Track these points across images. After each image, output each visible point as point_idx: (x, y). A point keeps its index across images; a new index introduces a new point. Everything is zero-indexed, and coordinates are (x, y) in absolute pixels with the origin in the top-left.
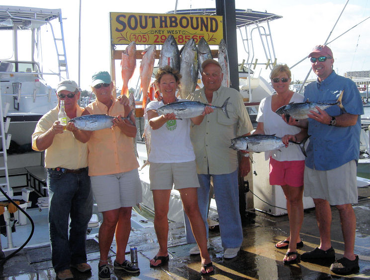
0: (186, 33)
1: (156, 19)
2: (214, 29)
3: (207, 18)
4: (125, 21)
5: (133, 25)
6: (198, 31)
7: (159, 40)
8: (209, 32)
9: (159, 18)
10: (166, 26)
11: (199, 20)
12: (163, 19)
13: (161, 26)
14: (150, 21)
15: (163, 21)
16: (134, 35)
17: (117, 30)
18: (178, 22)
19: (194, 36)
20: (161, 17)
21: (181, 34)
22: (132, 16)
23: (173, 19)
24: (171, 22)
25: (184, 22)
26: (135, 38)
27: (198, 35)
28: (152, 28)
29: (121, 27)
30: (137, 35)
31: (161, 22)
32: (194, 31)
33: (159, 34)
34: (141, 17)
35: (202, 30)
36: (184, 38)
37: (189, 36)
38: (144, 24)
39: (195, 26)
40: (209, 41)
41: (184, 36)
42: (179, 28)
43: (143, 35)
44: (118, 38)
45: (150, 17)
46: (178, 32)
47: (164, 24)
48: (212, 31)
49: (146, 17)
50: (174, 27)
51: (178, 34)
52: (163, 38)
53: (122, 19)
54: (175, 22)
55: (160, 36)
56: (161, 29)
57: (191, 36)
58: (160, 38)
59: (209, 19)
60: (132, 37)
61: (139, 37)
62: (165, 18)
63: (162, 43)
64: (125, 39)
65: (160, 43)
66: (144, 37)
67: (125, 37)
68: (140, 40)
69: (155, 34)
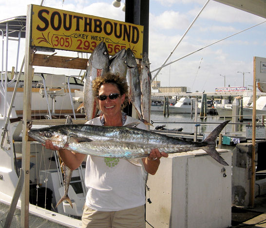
0: (110, 41)
1: (80, 20)
2: (135, 40)
4: (49, 18)
5: (56, 24)
6: (120, 40)
7: (82, 46)
8: (130, 43)
9: (84, 19)
10: (90, 31)
11: (123, 27)
12: (88, 21)
13: (85, 30)
14: (74, 22)
15: (88, 24)
16: (57, 37)
17: (39, 28)
18: (102, 26)
19: (116, 46)
20: (86, 19)
21: (104, 41)
22: (56, 13)
23: (98, 23)
24: (96, 26)
25: (108, 27)
26: (57, 41)
27: (121, 45)
28: (76, 30)
29: (43, 25)
30: (60, 37)
31: (86, 24)
32: (116, 40)
33: (82, 40)
34: (65, 15)
35: (124, 39)
37: (112, 45)
38: (68, 25)
39: (118, 34)
41: (107, 44)
42: (103, 34)
43: (66, 39)
44: (39, 38)
45: (74, 17)
46: (102, 39)
47: (88, 27)
49: (70, 16)
50: (98, 32)
52: (87, 44)
53: (44, 15)
54: (100, 26)
55: (83, 42)
56: (85, 33)
57: (114, 45)
58: (83, 43)
59: (131, 27)
60: (54, 38)
61: (62, 40)
62: (91, 20)
63: (85, 51)
64: (46, 41)
65: (83, 50)
66: (67, 40)
67: (47, 38)
68: (62, 44)
69: (78, 39)
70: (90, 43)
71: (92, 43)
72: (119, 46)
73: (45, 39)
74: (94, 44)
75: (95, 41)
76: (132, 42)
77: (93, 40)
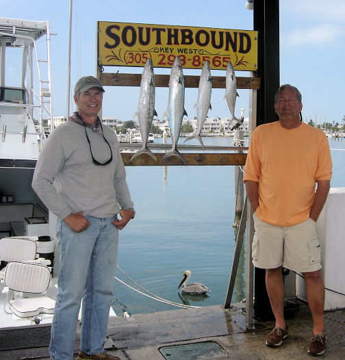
0: (205, 53)
1: (162, 33)
2: (245, 49)
3: (235, 34)
4: (119, 33)
5: (129, 39)
6: (222, 51)
7: (166, 61)
8: (237, 53)
9: (167, 31)
10: (176, 43)
11: (224, 35)
12: (173, 33)
13: (169, 43)
14: (153, 35)
15: (173, 36)
16: (130, 53)
17: (107, 46)
18: (194, 37)
19: (214, 58)
20: (170, 30)
21: (197, 54)
22: (128, 27)
23: (187, 34)
24: (184, 37)
25: (203, 38)
26: (132, 57)
27: (222, 57)
28: (157, 44)
29: (112, 42)
30: (135, 53)
31: (170, 36)
32: (215, 51)
33: (165, 54)
34: (141, 29)
35: (227, 49)
36: (201, 60)
37: (209, 58)
38: (145, 39)
39: (218, 43)
40: (238, 65)
41: (201, 56)
42: (195, 45)
43: (143, 54)
44: (108, 57)
45: (154, 30)
46: (194, 51)
47: (173, 39)
48: (242, 51)
49: (148, 30)
50: (187, 44)
51: (193, 54)
52: (172, 58)
53: (114, 31)
54: (190, 37)
55: (167, 56)
56: (169, 46)
57: (212, 57)
58: (166, 58)
59: (238, 35)
60: (127, 55)
61: (138, 56)
62: (176, 31)
63: (169, 66)
64: (117, 59)
65: (167, 65)
66: (145, 56)
67: (118, 56)
68: (138, 61)
69: (159, 53)
71: (179, 56)
72: (220, 58)
73: (116, 56)
74: (182, 58)
75: (183, 54)
76: (240, 52)
77: (180, 54)
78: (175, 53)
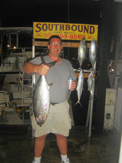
0: (75, 34)
3: (88, 26)
4: (41, 26)
6: (82, 33)
8: (89, 34)
9: (60, 25)
10: (63, 30)
11: (83, 27)
13: (61, 30)
14: (54, 27)
17: (36, 31)
18: (71, 27)
19: (79, 36)
21: (72, 34)
22: (45, 24)
24: (67, 27)
25: (74, 28)
27: (82, 35)
28: (55, 30)
29: (38, 30)
30: (47, 34)
31: (61, 27)
32: (79, 33)
35: (84, 32)
36: (73, 36)
37: (77, 35)
38: (51, 28)
39: (80, 30)
40: (89, 38)
41: (73, 35)
42: (71, 31)
43: (50, 34)
44: (37, 35)
45: (54, 25)
49: (52, 25)
50: (68, 30)
51: (70, 34)
53: (39, 26)
54: (69, 27)
60: (44, 34)
64: (40, 36)
70: (63, 35)
71: (64, 35)
73: (39, 35)
74: (65, 36)
75: (66, 34)
77: (65, 34)
78: (63, 34)
